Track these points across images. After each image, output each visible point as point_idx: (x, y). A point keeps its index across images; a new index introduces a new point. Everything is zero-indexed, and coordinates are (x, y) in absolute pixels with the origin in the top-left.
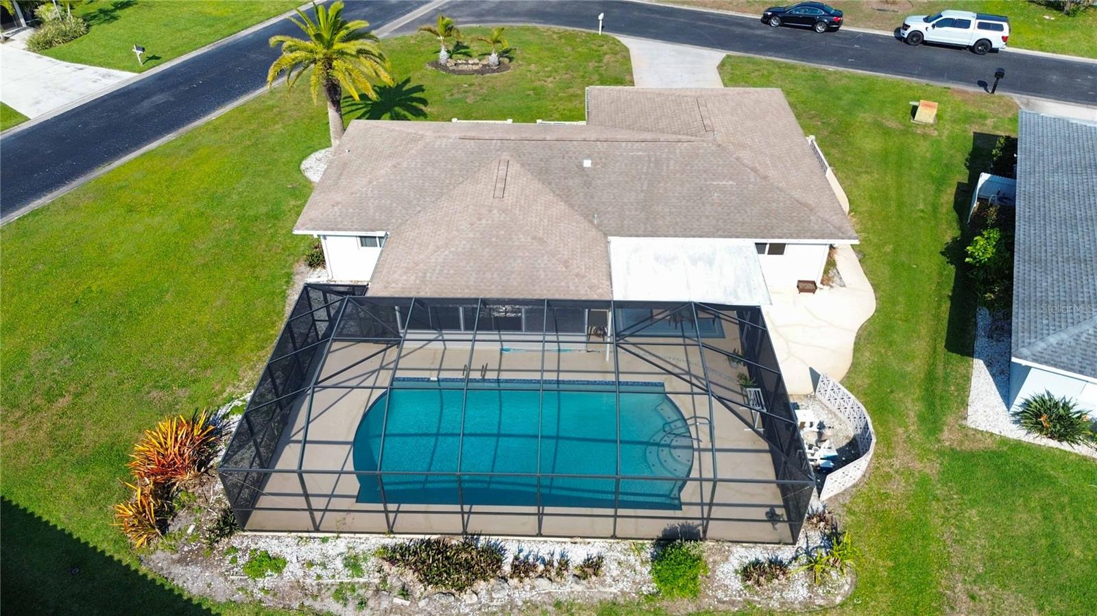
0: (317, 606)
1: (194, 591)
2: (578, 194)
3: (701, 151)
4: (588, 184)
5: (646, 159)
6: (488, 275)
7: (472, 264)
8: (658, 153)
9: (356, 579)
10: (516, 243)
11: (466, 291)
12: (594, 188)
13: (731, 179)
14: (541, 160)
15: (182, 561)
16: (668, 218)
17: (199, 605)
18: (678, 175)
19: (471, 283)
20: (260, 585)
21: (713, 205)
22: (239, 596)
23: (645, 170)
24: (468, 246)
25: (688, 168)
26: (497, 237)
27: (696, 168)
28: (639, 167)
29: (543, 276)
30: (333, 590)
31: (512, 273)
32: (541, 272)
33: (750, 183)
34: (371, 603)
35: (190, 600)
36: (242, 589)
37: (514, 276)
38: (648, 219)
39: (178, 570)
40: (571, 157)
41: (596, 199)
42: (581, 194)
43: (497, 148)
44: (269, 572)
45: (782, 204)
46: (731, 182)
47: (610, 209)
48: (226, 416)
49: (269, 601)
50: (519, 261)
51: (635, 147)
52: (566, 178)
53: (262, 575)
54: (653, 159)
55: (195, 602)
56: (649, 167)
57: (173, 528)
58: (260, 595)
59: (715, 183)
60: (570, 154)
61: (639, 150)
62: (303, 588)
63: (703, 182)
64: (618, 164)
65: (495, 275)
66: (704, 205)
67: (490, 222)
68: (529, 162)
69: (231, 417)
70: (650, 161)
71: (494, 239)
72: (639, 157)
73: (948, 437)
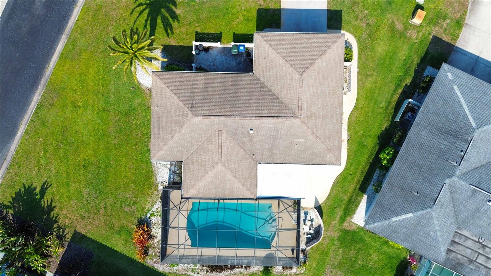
0: (188, 273)
1: (161, 270)
2: (247, 145)
3: (294, 125)
4: (251, 140)
5: (273, 128)
6: (219, 190)
7: (213, 186)
8: (278, 126)
9: (196, 267)
10: (227, 178)
11: (213, 195)
12: (253, 142)
13: (303, 139)
14: (234, 129)
15: (155, 263)
16: (278, 156)
17: (163, 273)
18: (284, 137)
19: (214, 193)
20: (175, 269)
21: (295, 150)
22: (171, 271)
23: (272, 134)
24: (211, 180)
25: (288, 133)
26: (221, 176)
27: (291, 133)
28: (270, 132)
29: (236, 190)
30: (191, 270)
31: (226, 189)
32: (235, 189)
33: (310, 140)
34: (200, 273)
35: (160, 272)
36: (171, 270)
37: (227, 190)
38: (271, 156)
39: (155, 265)
40: (245, 128)
41: (254, 147)
42: (249, 145)
43: (217, 123)
44: (176, 266)
45: (319, 150)
46: (303, 140)
47: (259, 151)
48: (150, 217)
49: (178, 272)
50: (228, 185)
51: (269, 123)
52: (243, 137)
53: (174, 266)
54: (276, 129)
55: (162, 273)
56: (274, 133)
57: (149, 253)
58: (175, 271)
59: (297, 140)
60: (245, 126)
61: (271, 124)
62: (184, 270)
63: (293, 140)
64: (263, 131)
65: (221, 190)
66: (291, 150)
67: (218, 170)
68: (230, 130)
69: (151, 217)
70: (274, 129)
71: (219, 177)
72: (271, 127)
73: (345, 224)
